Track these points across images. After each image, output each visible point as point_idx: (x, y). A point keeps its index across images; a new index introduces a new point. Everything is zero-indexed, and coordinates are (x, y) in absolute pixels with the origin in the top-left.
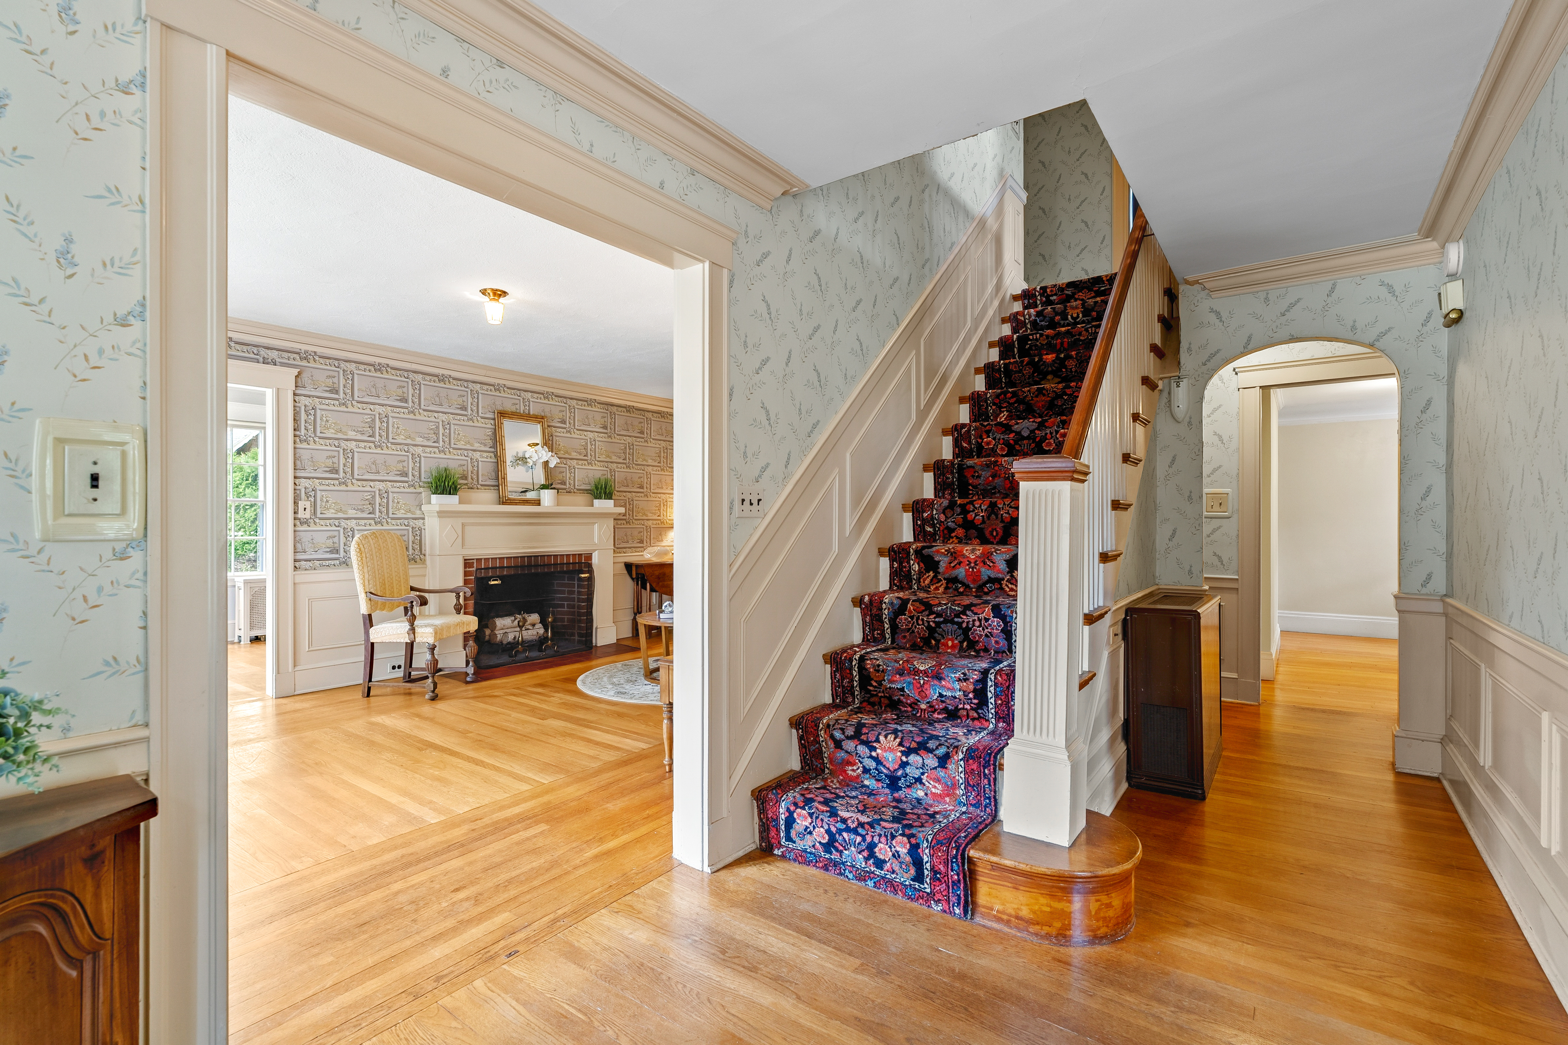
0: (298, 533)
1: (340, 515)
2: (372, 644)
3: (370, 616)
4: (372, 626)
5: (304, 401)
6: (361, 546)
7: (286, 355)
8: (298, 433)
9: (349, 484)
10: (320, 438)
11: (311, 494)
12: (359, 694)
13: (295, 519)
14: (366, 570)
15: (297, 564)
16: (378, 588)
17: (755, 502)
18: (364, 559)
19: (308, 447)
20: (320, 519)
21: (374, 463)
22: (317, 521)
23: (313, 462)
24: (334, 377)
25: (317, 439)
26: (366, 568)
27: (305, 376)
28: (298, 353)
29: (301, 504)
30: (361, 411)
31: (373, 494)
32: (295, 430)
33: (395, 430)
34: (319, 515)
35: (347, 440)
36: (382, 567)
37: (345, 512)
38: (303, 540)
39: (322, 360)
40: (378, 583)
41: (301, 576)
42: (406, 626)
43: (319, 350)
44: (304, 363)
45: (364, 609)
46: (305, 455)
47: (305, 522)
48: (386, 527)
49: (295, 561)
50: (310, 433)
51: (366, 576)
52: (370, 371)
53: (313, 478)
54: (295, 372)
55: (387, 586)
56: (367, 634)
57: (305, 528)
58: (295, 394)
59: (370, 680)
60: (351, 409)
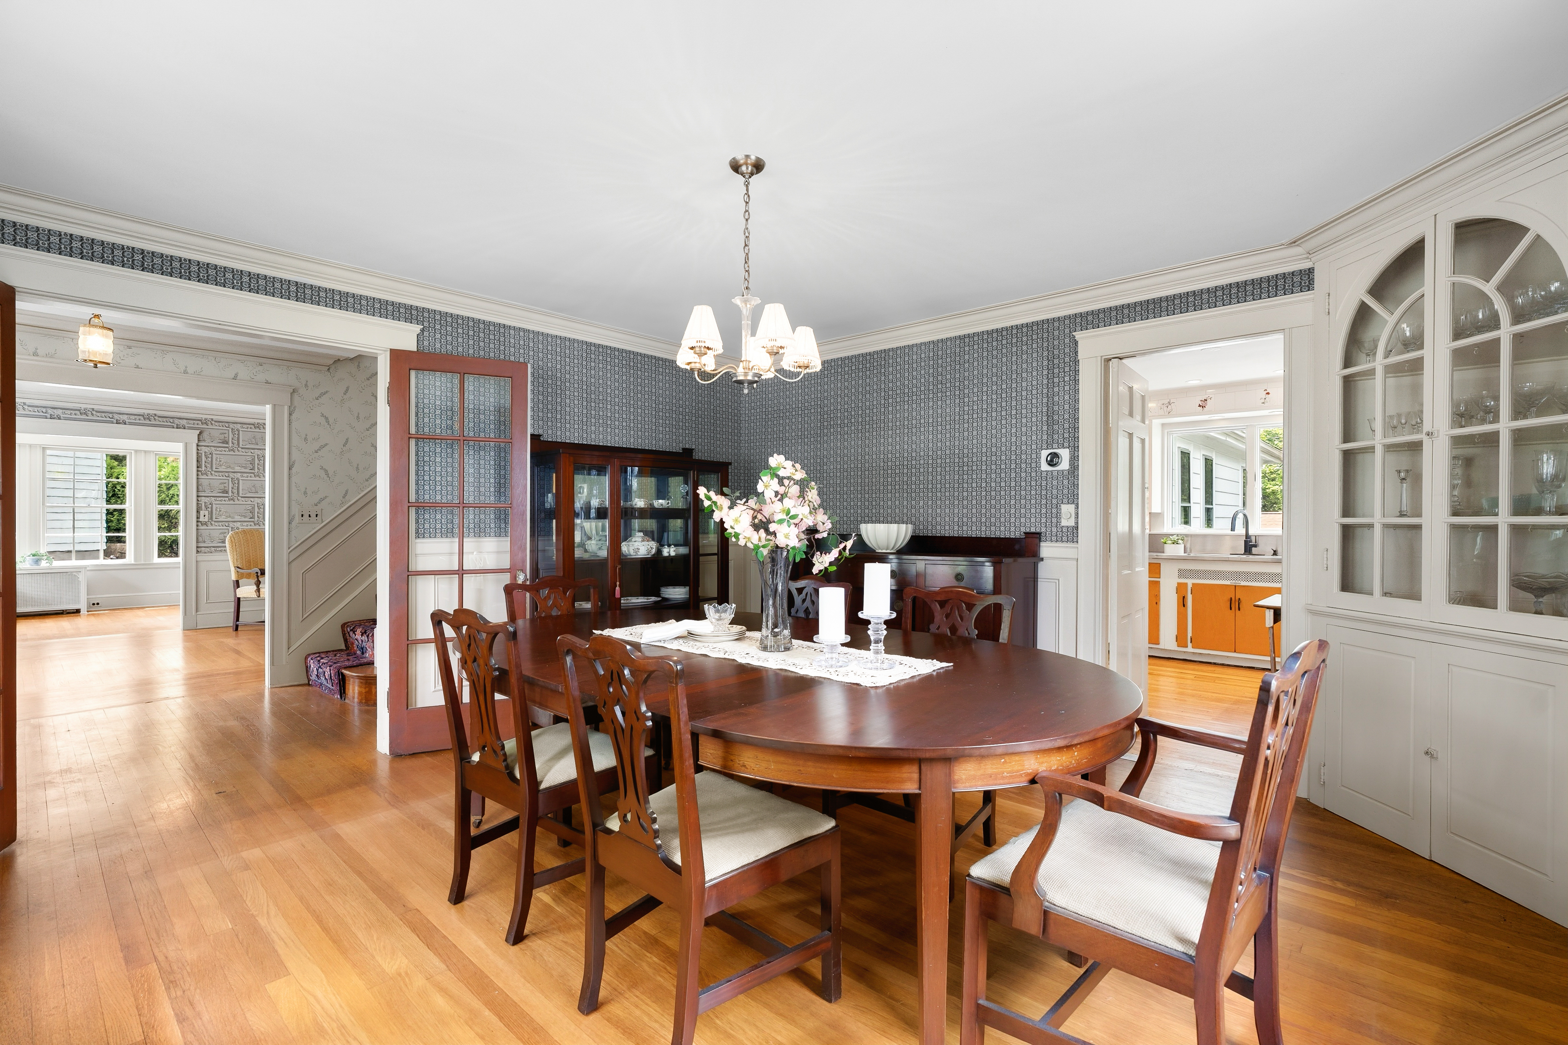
0: (200, 531)
1: (229, 519)
2: (239, 599)
3: (237, 582)
4: (238, 587)
5: (204, 449)
6: (233, 539)
7: (192, 422)
8: (200, 469)
9: (236, 500)
10: (215, 472)
11: (209, 507)
12: (231, 630)
13: (197, 522)
14: (235, 553)
15: (199, 550)
16: (244, 564)
17: (313, 516)
18: (234, 546)
19: (207, 477)
20: (215, 522)
21: (254, 486)
22: (213, 523)
23: (210, 486)
24: (225, 434)
25: (213, 473)
27: (205, 435)
28: (201, 420)
29: (202, 513)
30: (244, 454)
31: (253, 506)
32: (198, 467)
34: (214, 519)
35: (234, 472)
36: (245, 550)
37: (233, 518)
38: (203, 535)
39: (216, 424)
40: (244, 561)
41: (203, 557)
42: (255, 587)
43: (214, 418)
44: (205, 426)
45: (234, 577)
46: (204, 482)
47: (206, 524)
49: (197, 547)
50: (209, 469)
51: (235, 557)
52: (251, 428)
53: (210, 497)
54: (198, 432)
55: (252, 564)
56: (235, 592)
57: (205, 527)
58: (197, 445)
59: (238, 620)
60: (237, 453)
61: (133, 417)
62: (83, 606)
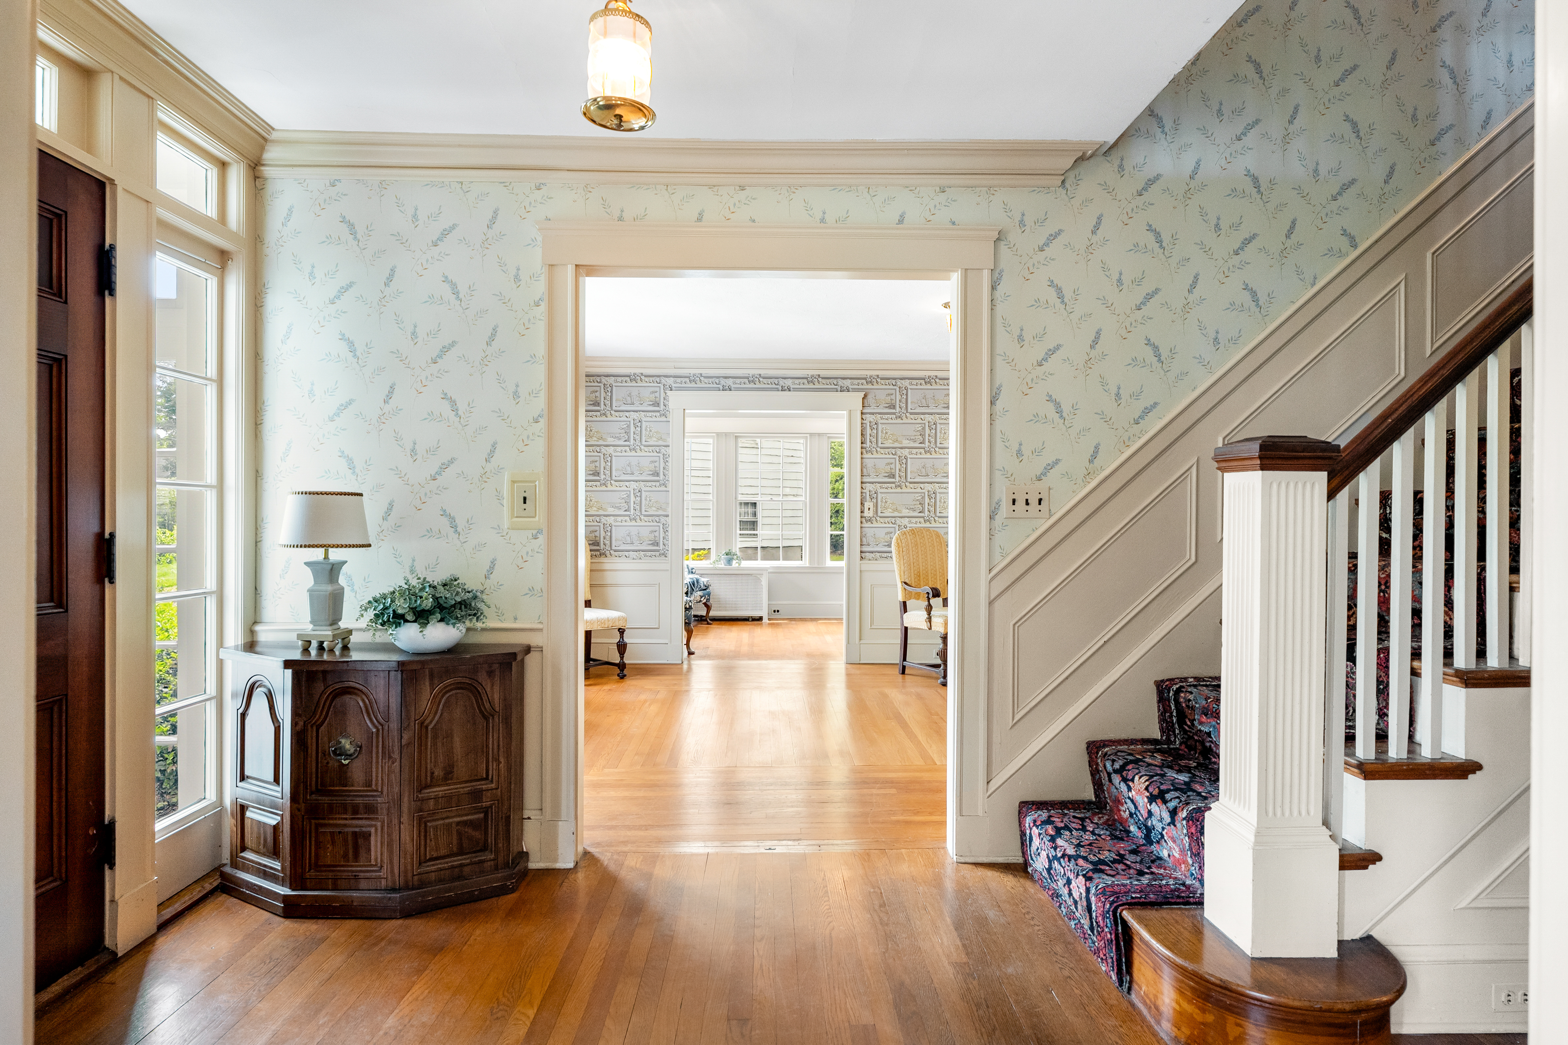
0: (864, 529)
1: (896, 514)
2: (906, 628)
3: (905, 603)
4: (906, 611)
5: (869, 418)
6: (899, 541)
7: (856, 382)
8: (864, 445)
9: (904, 487)
10: (881, 448)
11: (874, 496)
12: (897, 671)
13: (861, 517)
14: (902, 563)
15: (863, 555)
16: (913, 579)
17: (1034, 502)
18: (901, 552)
19: (872, 456)
20: (881, 517)
21: (924, 467)
22: (878, 519)
23: (875, 469)
24: (892, 394)
25: (878, 450)
26: (902, 560)
27: (870, 399)
28: (865, 379)
29: (867, 505)
30: (914, 421)
31: (923, 495)
32: (862, 443)
33: (942, 435)
34: (880, 514)
35: (902, 448)
36: (918, 561)
37: (900, 512)
38: (867, 535)
39: (883, 381)
40: (913, 574)
41: (867, 565)
42: (924, 614)
43: (880, 373)
44: (870, 386)
45: (901, 598)
46: (869, 463)
47: (869, 520)
48: (933, 525)
49: (861, 552)
50: (874, 445)
51: (902, 568)
52: (921, 384)
53: (875, 483)
54: (862, 394)
55: (922, 578)
56: (902, 618)
57: (869, 524)
58: (862, 413)
59: (905, 659)
60: (905, 421)
61: (797, 381)
62: (764, 613)
